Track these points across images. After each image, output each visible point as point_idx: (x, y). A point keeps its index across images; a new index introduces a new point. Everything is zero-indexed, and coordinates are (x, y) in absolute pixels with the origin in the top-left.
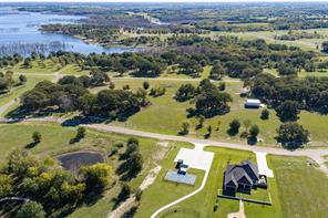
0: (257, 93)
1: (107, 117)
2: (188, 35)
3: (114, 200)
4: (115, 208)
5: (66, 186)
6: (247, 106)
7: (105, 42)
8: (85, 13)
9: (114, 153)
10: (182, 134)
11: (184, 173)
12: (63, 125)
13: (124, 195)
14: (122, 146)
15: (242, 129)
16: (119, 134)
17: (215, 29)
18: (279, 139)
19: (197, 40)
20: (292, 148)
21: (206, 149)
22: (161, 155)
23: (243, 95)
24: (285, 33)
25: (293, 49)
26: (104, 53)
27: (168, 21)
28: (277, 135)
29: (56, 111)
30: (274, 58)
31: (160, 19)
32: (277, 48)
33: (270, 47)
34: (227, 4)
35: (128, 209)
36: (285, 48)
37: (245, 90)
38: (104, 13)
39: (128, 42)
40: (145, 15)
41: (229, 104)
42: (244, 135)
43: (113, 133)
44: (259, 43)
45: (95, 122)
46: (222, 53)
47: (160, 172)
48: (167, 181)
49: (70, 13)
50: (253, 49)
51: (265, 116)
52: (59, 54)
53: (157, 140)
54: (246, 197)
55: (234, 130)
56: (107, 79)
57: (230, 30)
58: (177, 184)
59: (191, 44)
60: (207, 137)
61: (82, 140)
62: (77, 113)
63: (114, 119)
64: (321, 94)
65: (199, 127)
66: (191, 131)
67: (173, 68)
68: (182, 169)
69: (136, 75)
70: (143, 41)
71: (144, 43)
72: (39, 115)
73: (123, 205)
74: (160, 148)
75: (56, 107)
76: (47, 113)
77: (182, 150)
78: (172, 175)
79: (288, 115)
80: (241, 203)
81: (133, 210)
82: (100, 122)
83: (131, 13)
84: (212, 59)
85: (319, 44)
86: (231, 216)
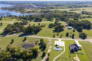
0: (70, 25)
1: (31, 33)
2: (46, 10)
3: (41, 56)
4: (42, 59)
5: (28, 54)
6: (68, 29)
8: (13, 4)
9: (37, 43)
10: (54, 37)
11: (58, 48)
12: (19, 36)
13: (44, 55)
14: (38, 41)
15: (69, 35)
16: (36, 38)
17: (52, 8)
19: (49, 11)
20: (84, 39)
21: (62, 41)
22: (50, 43)
23: (66, 26)
24: (71, 9)
25: (75, 13)
26: (23, 16)
27: (38, 6)
28: (79, 36)
29: (15, 33)
30: (71, 16)
31: (36, 5)
32: (71, 13)
33: (69, 13)
34: (53, 1)
35: (46, 59)
36: (73, 13)
37: (66, 24)
38: (19, 4)
39: (29, 12)
40: (31, 4)
41: (64, 28)
42: (70, 36)
43: (34, 38)
44: (66, 12)
45: (28, 35)
46: (57, 15)
47: (52, 48)
48: (55, 50)
49: (8, 4)
50: (65, 13)
51: (74, 31)
52: (10, 16)
53: (48, 39)
54: (77, 52)
55: (67, 35)
56: (27, 23)
57: (56, 8)
58: (57, 51)
59: (47, 12)
60: (61, 37)
61: (26, 41)
62: (22, 33)
63: (33, 34)
64: (87, 24)
65: (58, 35)
66: (56, 36)
67: (45, 19)
68: (58, 47)
69: (35, 21)
70: (33, 12)
71: (34, 12)
72: (10, 34)
73: (44, 58)
74: (49, 41)
75: (15, 31)
76: (13, 33)
77: (55, 41)
78: (55, 48)
79: (80, 30)
80: (76, 54)
81: (48, 59)
82: (29, 35)
83: (27, 4)
84: (55, 16)
85: (81, 11)
86: (74, 58)
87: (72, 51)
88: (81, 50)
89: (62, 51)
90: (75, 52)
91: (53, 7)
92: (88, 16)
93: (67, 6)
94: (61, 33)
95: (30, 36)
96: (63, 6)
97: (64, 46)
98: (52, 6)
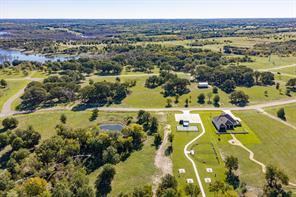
0: (201, 79)
1: (105, 102)
3: (153, 145)
4: (157, 149)
6: (200, 87)
7: (50, 52)
10: (169, 106)
12: (73, 110)
13: (158, 142)
15: (206, 100)
16: (123, 112)
17: (138, 40)
18: (232, 102)
19: (131, 48)
20: (242, 106)
21: (191, 113)
23: (192, 81)
25: (207, 51)
26: (59, 61)
28: (230, 100)
30: (198, 57)
31: (84, 33)
32: (195, 51)
33: (191, 50)
36: (201, 51)
37: (192, 78)
40: (67, 30)
41: (188, 87)
42: (209, 103)
44: (180, 48)
45: (97, 106)
47: (172, 128)
51: (215, 91)
55: (201, 100)
57: (151, 40)
58: (187, 132)
59: (128, 51)
60: (186, 106)
61: (97, 119)
63: (111, 103)
64: (244, 75)
65: (177, 102)
66: (173, 104)
68: (185, 124)
71: (85, 52)
73: (161, 147)
77: (176, 115)
78: (180, 128)
79: (228, 89)
80: (232, 135)
82: (101, 106)
84: (154, 60)
85: (222, 47)
86: (230, 142)
87: (222, 130)
88: (240, 126)
89: (199, 131)
90: (228, 131)
91: (140, 36)
92: (242, 57)
93: (178, 34)
94: (185, 97)
95: (104, 108)
96: (169, 34)
97: (200, 122)
98: (135, 34)
